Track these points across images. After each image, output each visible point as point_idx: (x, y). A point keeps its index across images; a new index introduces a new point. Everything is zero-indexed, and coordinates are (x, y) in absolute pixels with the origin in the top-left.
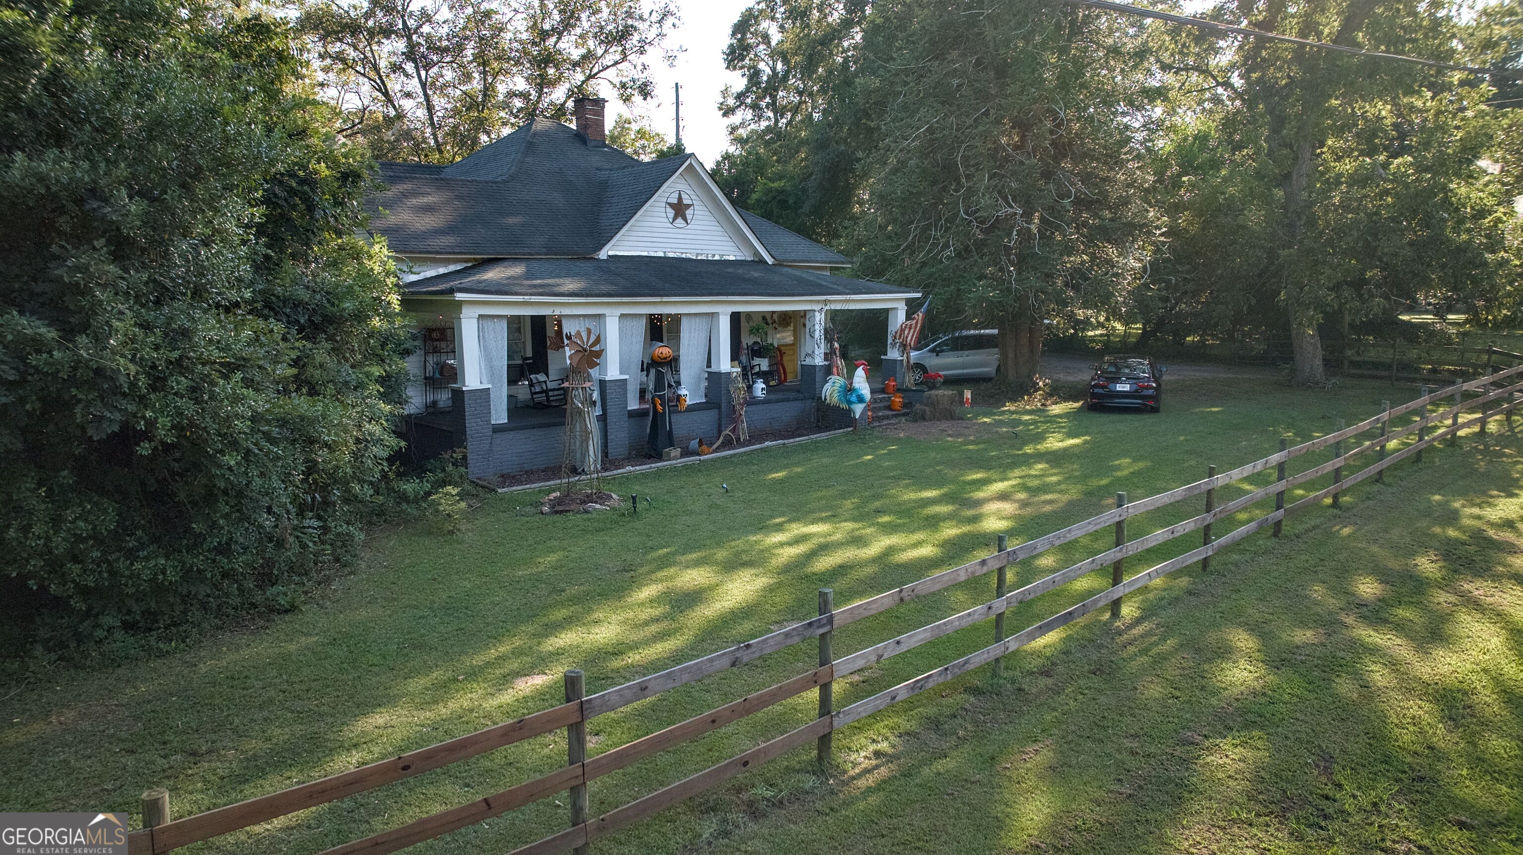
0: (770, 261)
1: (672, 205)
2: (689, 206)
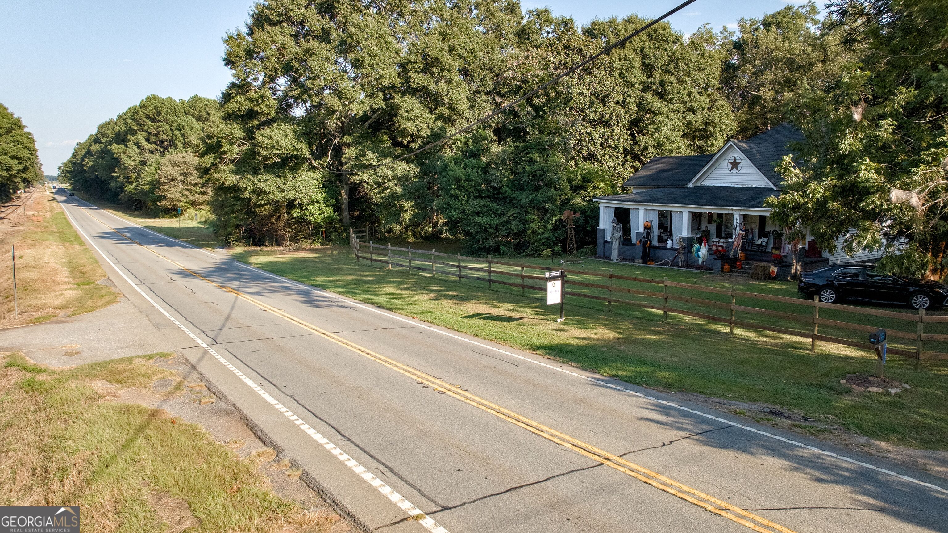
0: (775, 189)
1: (731, 163)
2: (739, 163)
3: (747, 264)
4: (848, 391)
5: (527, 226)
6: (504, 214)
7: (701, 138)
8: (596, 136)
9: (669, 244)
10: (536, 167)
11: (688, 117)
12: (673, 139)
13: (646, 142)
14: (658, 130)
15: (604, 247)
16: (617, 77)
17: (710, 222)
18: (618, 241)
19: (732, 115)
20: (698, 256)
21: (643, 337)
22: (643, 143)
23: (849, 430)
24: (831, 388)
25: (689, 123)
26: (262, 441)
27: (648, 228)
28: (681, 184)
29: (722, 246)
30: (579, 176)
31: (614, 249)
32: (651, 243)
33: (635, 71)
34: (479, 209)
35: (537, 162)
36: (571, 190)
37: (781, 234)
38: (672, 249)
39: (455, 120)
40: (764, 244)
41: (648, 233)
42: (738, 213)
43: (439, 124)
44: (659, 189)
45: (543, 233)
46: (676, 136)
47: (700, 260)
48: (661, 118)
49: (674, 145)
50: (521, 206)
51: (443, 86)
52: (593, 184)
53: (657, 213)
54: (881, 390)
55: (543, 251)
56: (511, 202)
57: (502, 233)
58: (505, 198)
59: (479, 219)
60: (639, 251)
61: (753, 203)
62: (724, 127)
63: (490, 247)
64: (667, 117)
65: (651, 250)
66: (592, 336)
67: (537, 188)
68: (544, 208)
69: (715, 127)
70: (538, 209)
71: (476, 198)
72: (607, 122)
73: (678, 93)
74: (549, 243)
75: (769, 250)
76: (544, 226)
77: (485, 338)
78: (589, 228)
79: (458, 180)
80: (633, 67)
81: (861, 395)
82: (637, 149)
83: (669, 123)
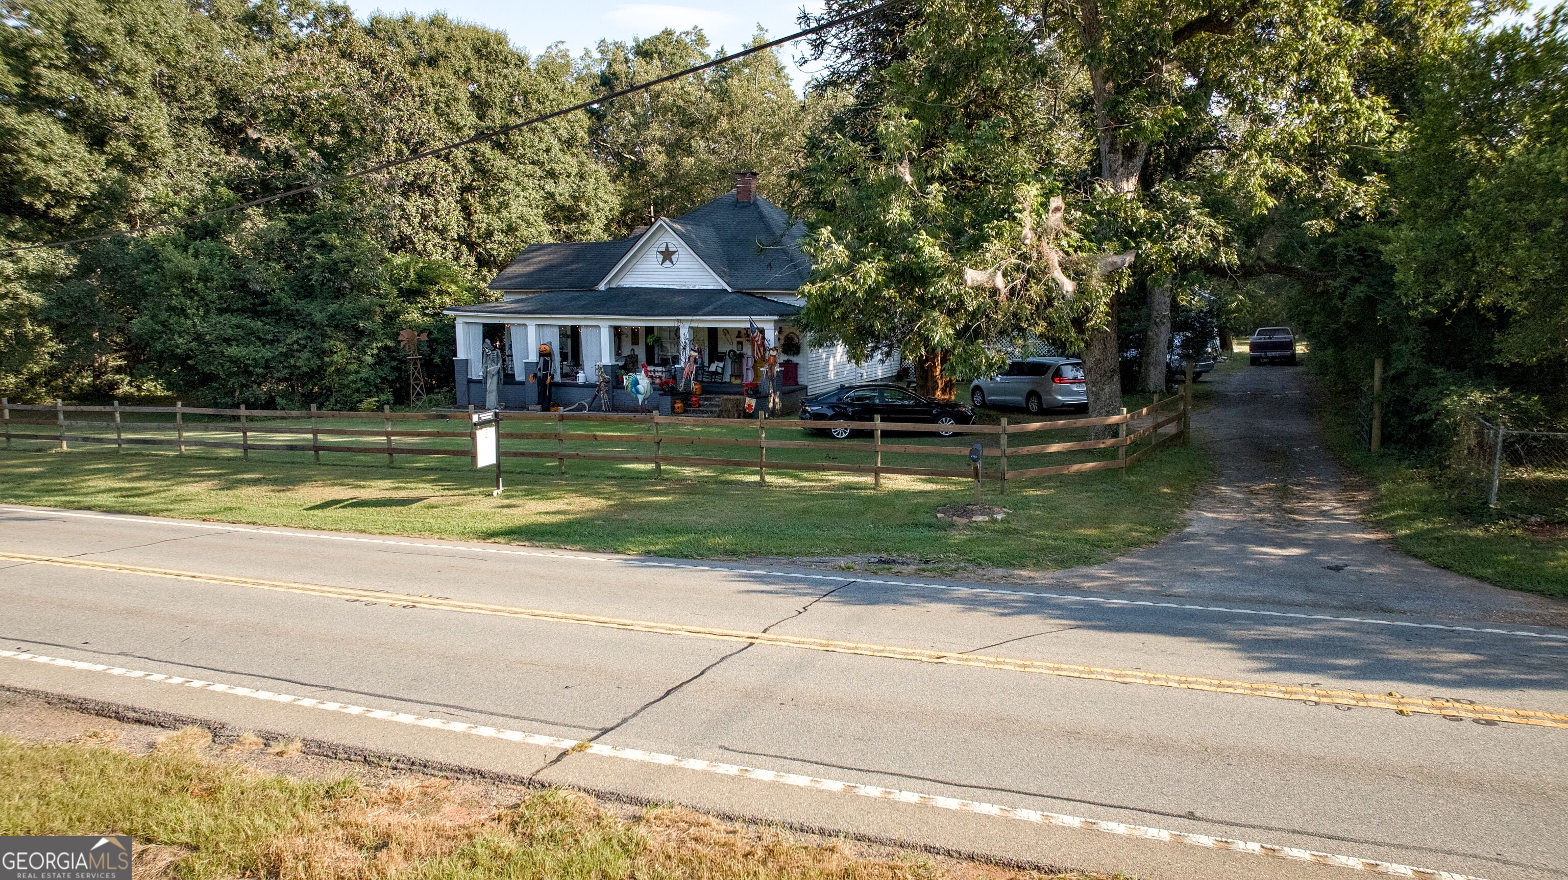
0: (730, 290)
1: (661, 253)
2: (674, 252)
3: (706, 400)
4: (952, 525)
5: (327, 359)
6: (278, 341)
7: (569, 220)
8: (411, 208)
9: (581, 378)
10: (335, 255)
11: (547, 187)
12: (532, 220)
13: (489, 225)
14: (505, 205)
15: (468, 388)
16: (432, 113)
17: (635, 341)
18: (495, 378)
19: (611, 187)
20: (638, 392)
21: (644, 499)
22: (484, 225)
23: (980, 564)
24: (930, 526)
25: (551, 195)
26: (147, 723)
27: (545, 355)
28: (586, 284)
29: (660, 377)
30: (412, 274)
31: (491, 392)
32: (553, 378)
33: (460, 106)
34: (230, 331)
35: (335, 247)
36: (398, 296)
37: (741, 356)
38: (585, 386)
39: (143, 170)
40: (720, 370)
41: (546, 362)
42: (687, 325)
43: (115, 173)
44: (552, 294)
45: (357, 372)
46: (535, 215)
47: (640, 398)
48: (508, 185)
49: (533, 230)
50: (313, 325)
51: (115, 101)
52: (437, 287)
53: (557, 330)
54: (987, 519)
55: (361, 401)
56: (292, 319)
57: (276, 375)
58: (277, 312)
59: (232, 351)
60: (532, 392)
61: (706, 310)
62: (601, 205)
63: (256, 399)
64: (518, 184)
65: (553, 389)
66: (565, 507)
67: (339, 294)
68: (355, 329)
69: (588, 204)
70: (345, 329)
71: (221, 311)
72: (427, 187)
73: (532, 146)
74: (370, 388)
75: (727, 378)
76: (358, 359)
77: (381, 533)
78: (437, 360)
79: (182, 278)
80: (456, 100)
81: (967, 526)
82: (474, 234)
83: (522, 194)
